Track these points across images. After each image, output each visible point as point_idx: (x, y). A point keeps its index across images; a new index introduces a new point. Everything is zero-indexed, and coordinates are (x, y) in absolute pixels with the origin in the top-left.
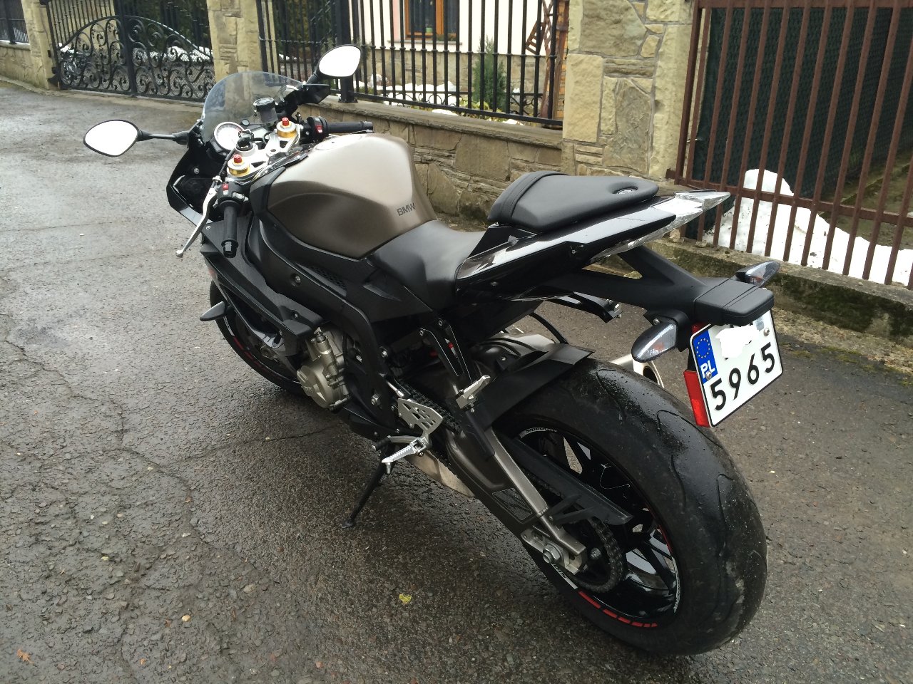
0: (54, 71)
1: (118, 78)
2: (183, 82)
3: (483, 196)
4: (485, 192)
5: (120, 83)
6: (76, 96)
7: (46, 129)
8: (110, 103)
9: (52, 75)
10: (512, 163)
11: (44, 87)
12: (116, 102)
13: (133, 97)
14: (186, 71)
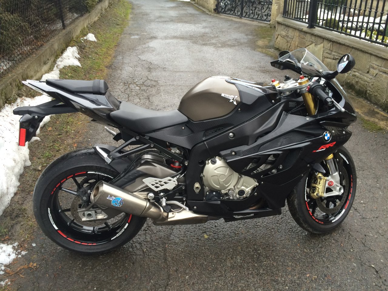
0: (216, 6)
1: (237, 10)
2: (260, 12)
3: (356, 79)
4: (357, 77)
5: (237, 12)
6: (221, 16)
7: (203, 31)
8: (232, 20)
9: (215, 7)
10: (371, 65)
11: (212, 12)
12: (234, 20)
13: (241, 18)
14: (262, 8)
